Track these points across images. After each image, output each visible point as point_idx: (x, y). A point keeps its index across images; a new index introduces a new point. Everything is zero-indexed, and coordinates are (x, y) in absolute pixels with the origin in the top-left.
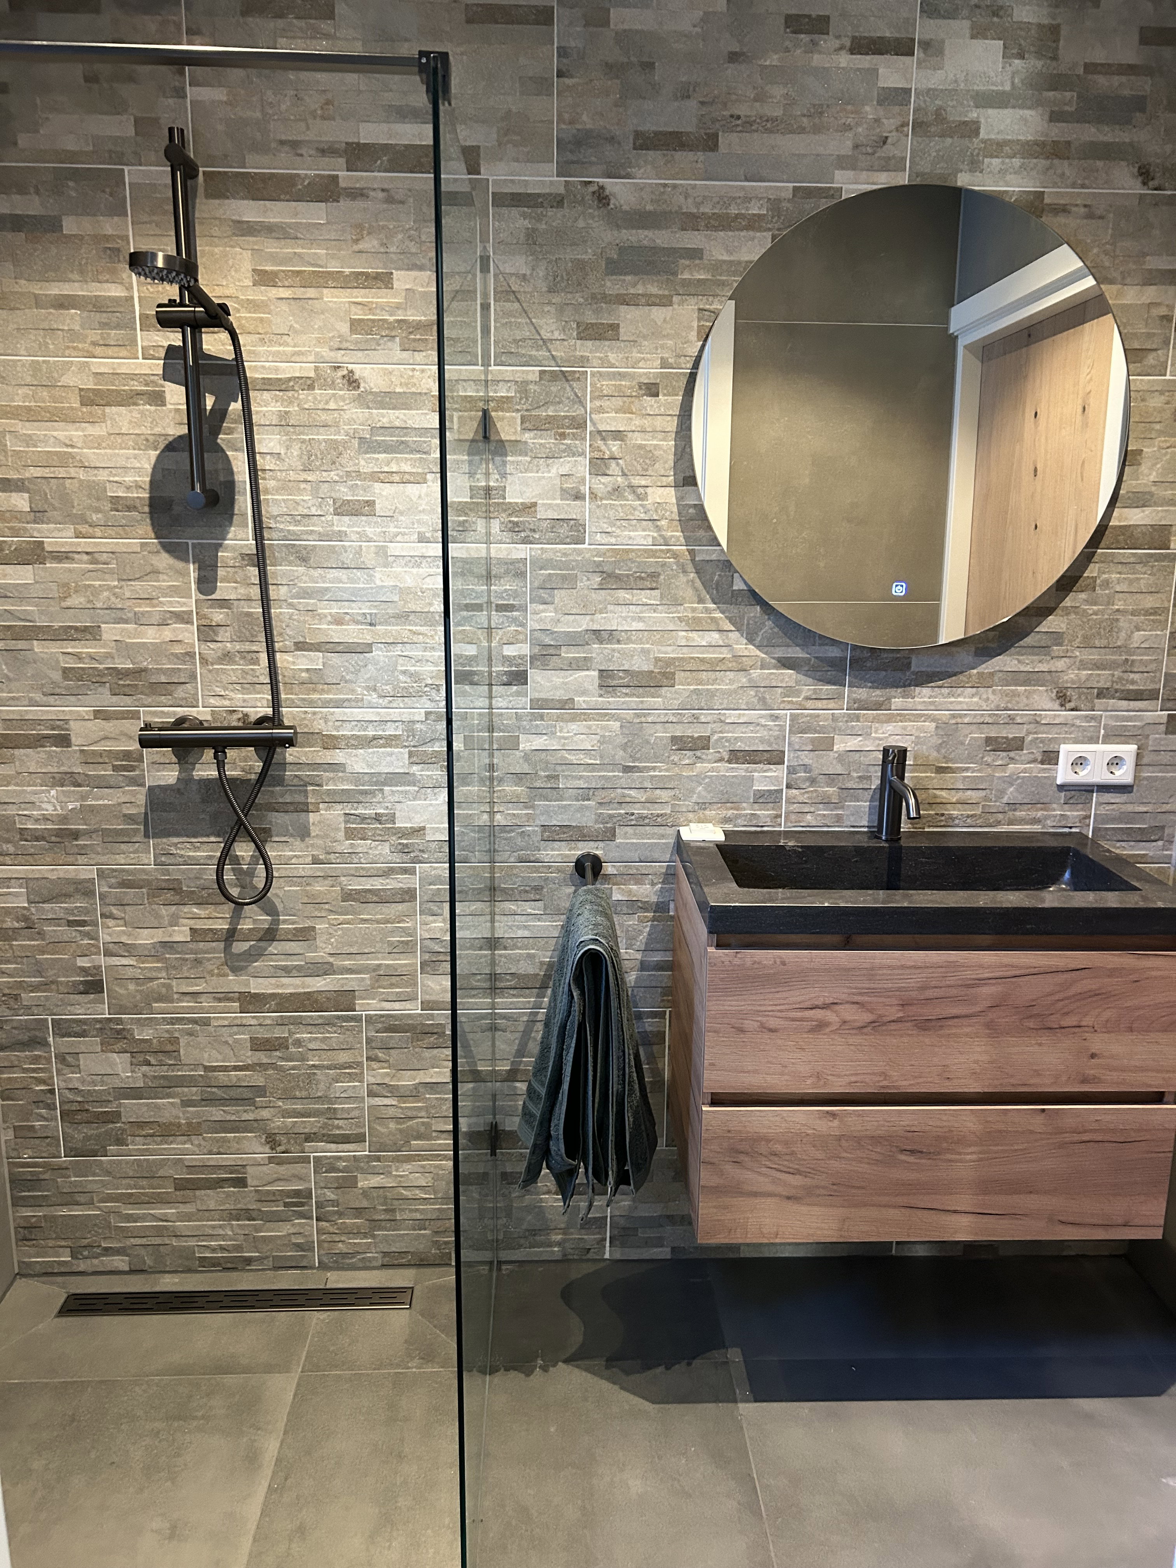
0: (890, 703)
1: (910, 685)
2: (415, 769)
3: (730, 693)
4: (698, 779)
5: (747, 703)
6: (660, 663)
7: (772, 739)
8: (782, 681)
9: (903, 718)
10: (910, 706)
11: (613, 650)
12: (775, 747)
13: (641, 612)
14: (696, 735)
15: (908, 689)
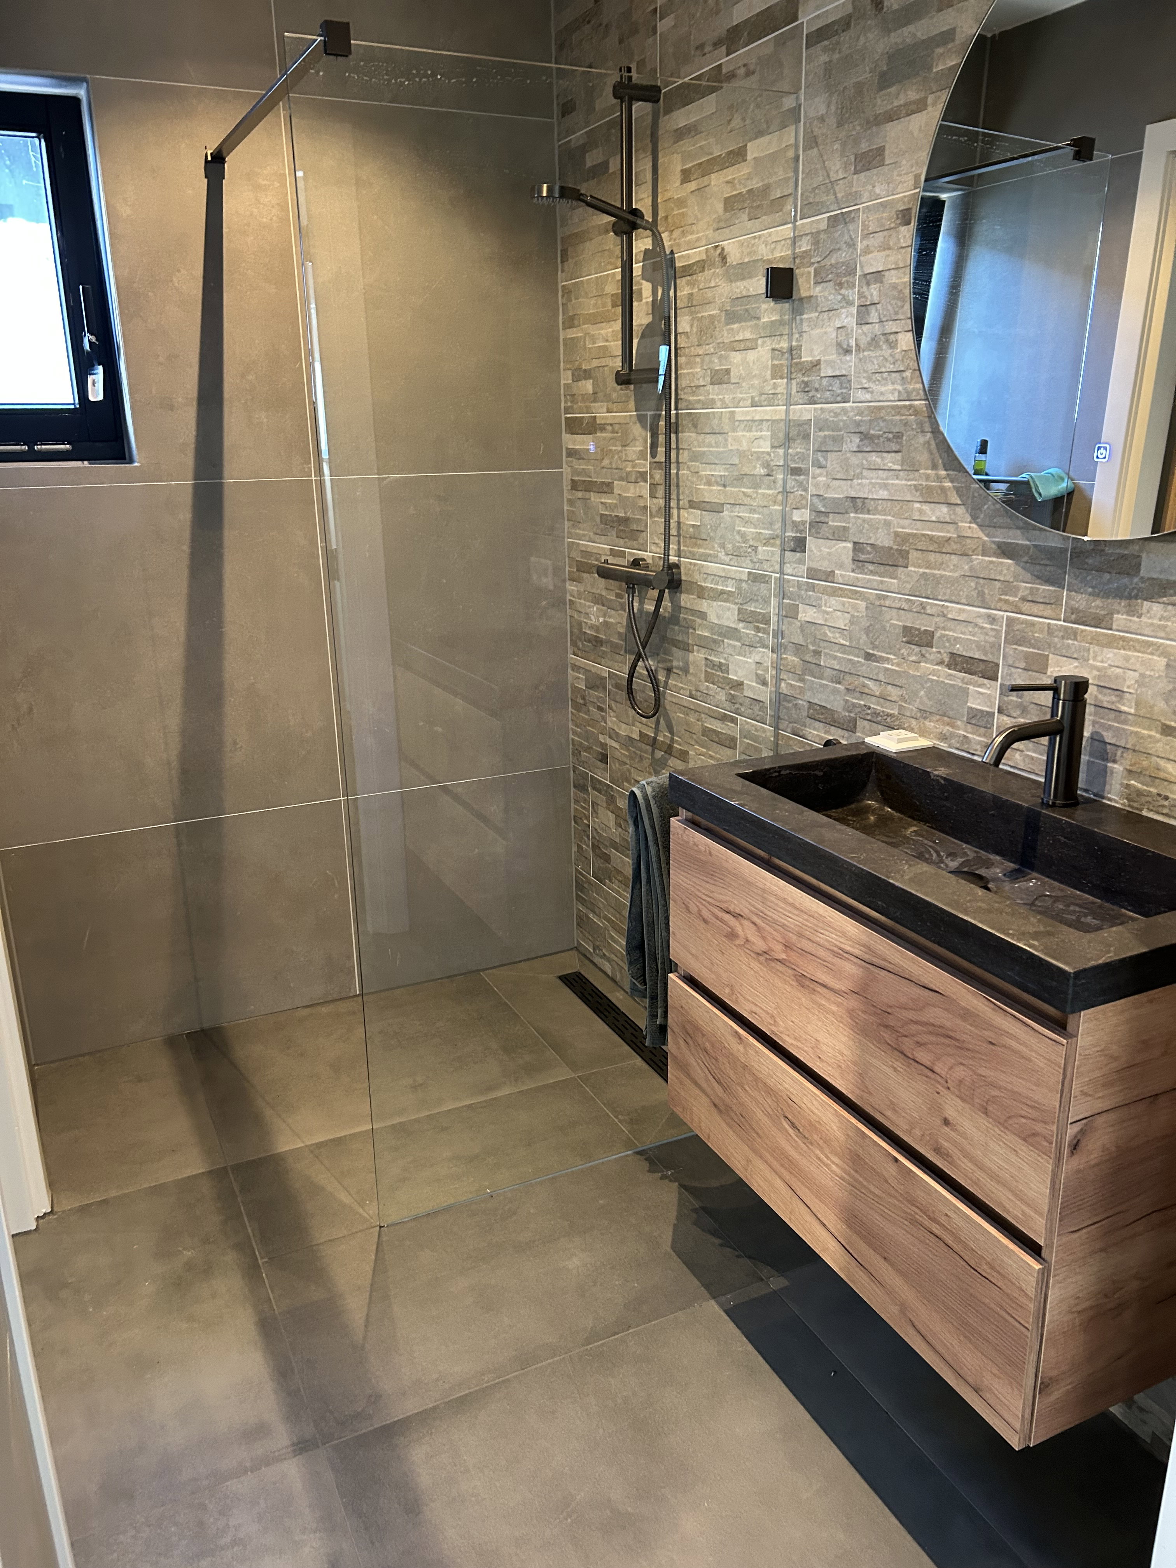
0: (1112, 619)
1: (1136, 597)
2: (741, 625)
3: (953, 582)
4: (922, 680)
5: (967, 597)
6: (899, 539)
7: (988, 645)
8: (1000, 573)
9: (1126, 644)
10: (1134, 627)
11: (864, 520)
12: (990, 657)
13: (887, 479)
14: (923, 628)
15: (1134, 601)
